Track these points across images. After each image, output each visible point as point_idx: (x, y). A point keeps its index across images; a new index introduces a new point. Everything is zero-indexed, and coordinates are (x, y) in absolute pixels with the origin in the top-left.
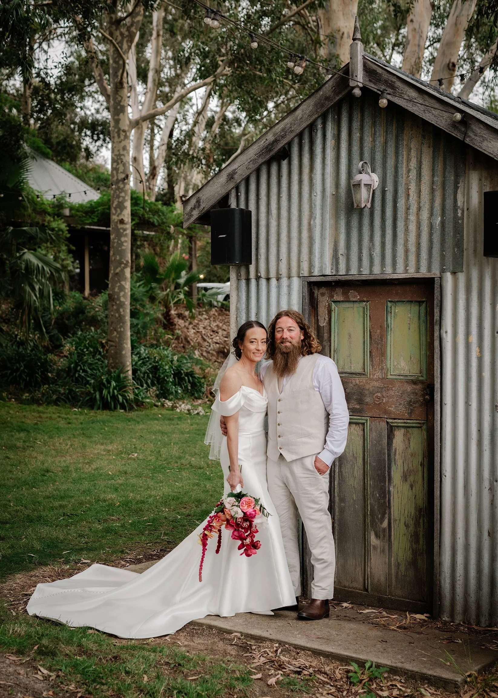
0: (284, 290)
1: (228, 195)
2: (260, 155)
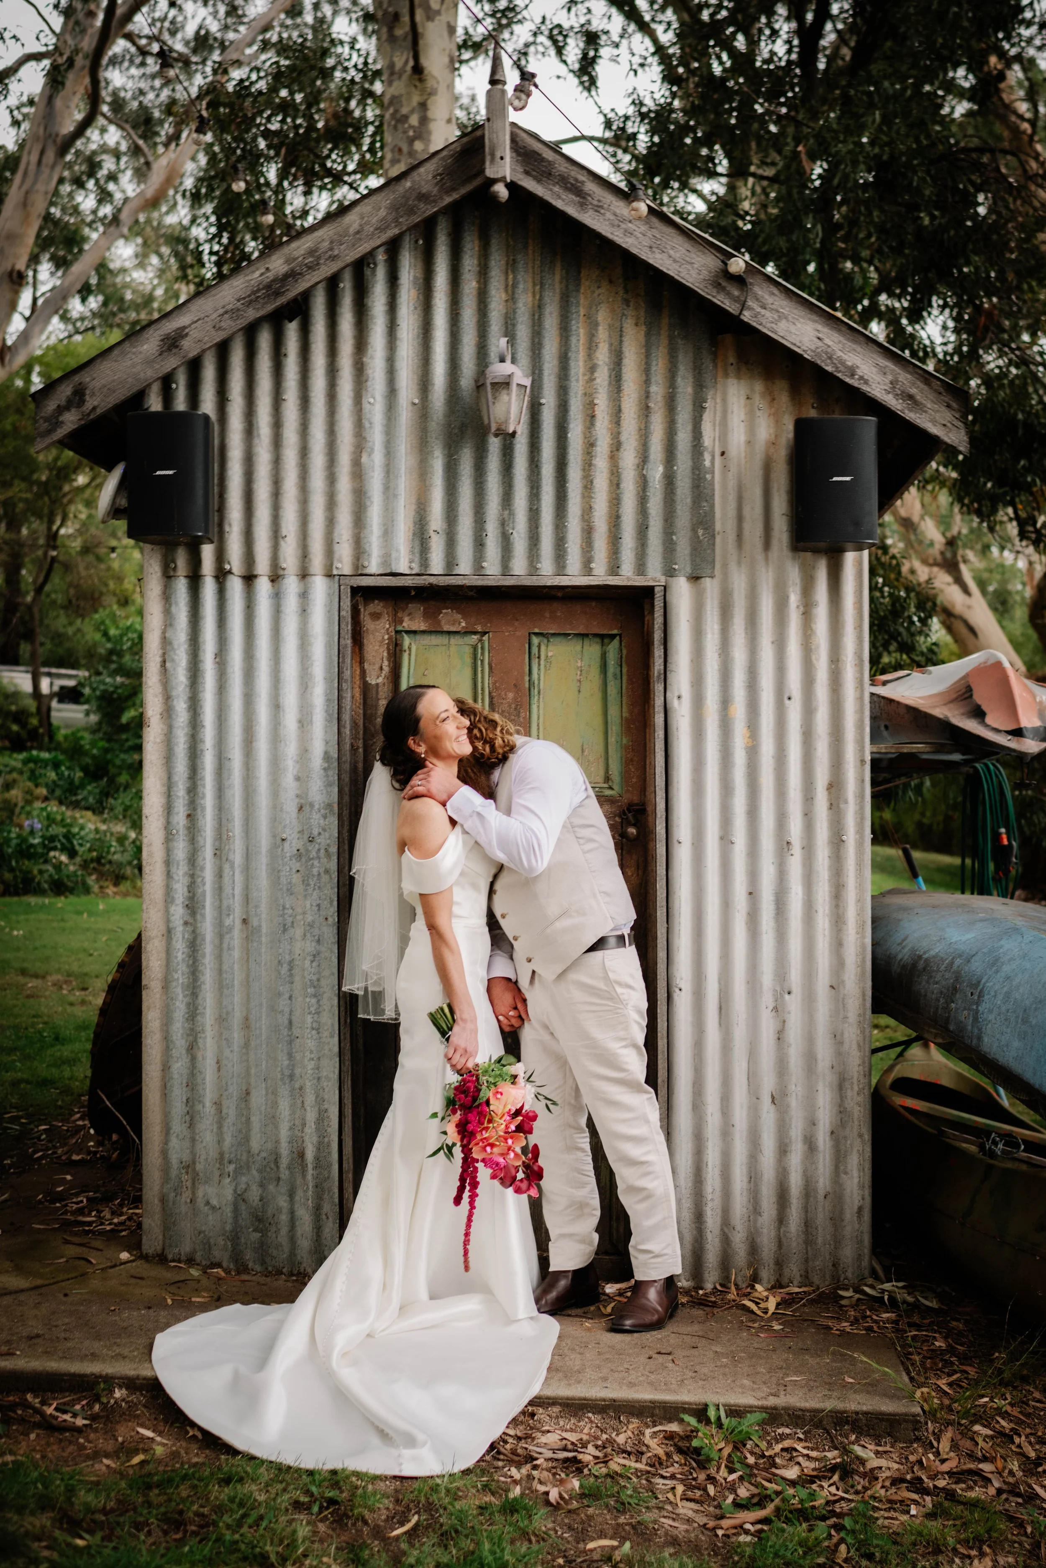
0: (291, 603)
1: (149, 385)
2: (250, 302)
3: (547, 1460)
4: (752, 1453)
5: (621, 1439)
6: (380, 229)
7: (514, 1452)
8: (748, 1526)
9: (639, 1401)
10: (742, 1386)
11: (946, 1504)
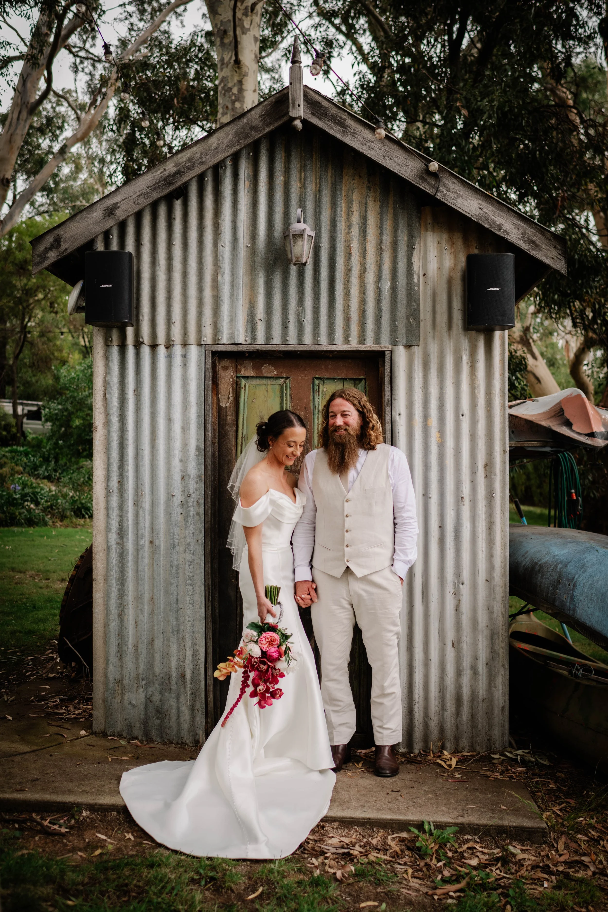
0: (177, 361)
1: (97, 237)
2: (155, 188)
3: (333, 854)
4: (450, 850)
5: (374, 842)
6: (229, 146)
7: (313, 849)
8: (451, 894)
9: (384, 820)
10: (442, 811)
11: (565, 881)
